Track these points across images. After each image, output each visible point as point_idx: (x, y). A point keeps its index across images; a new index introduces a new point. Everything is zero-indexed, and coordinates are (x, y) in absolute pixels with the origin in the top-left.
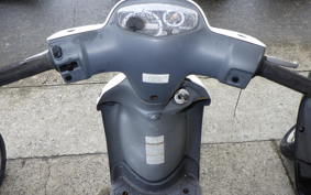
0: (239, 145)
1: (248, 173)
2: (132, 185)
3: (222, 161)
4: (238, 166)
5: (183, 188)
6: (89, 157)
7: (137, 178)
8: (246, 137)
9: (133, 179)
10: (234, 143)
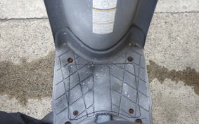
0: (176, 15)
1: (182, 41)
2: (77, 52)
3: (159, 30)
4: (174, 35)
5: (128, 56)
6: (36, 22)
7: (82, 46)
8: (184, 7)
9: (78, 47)
10: (172, 13)
